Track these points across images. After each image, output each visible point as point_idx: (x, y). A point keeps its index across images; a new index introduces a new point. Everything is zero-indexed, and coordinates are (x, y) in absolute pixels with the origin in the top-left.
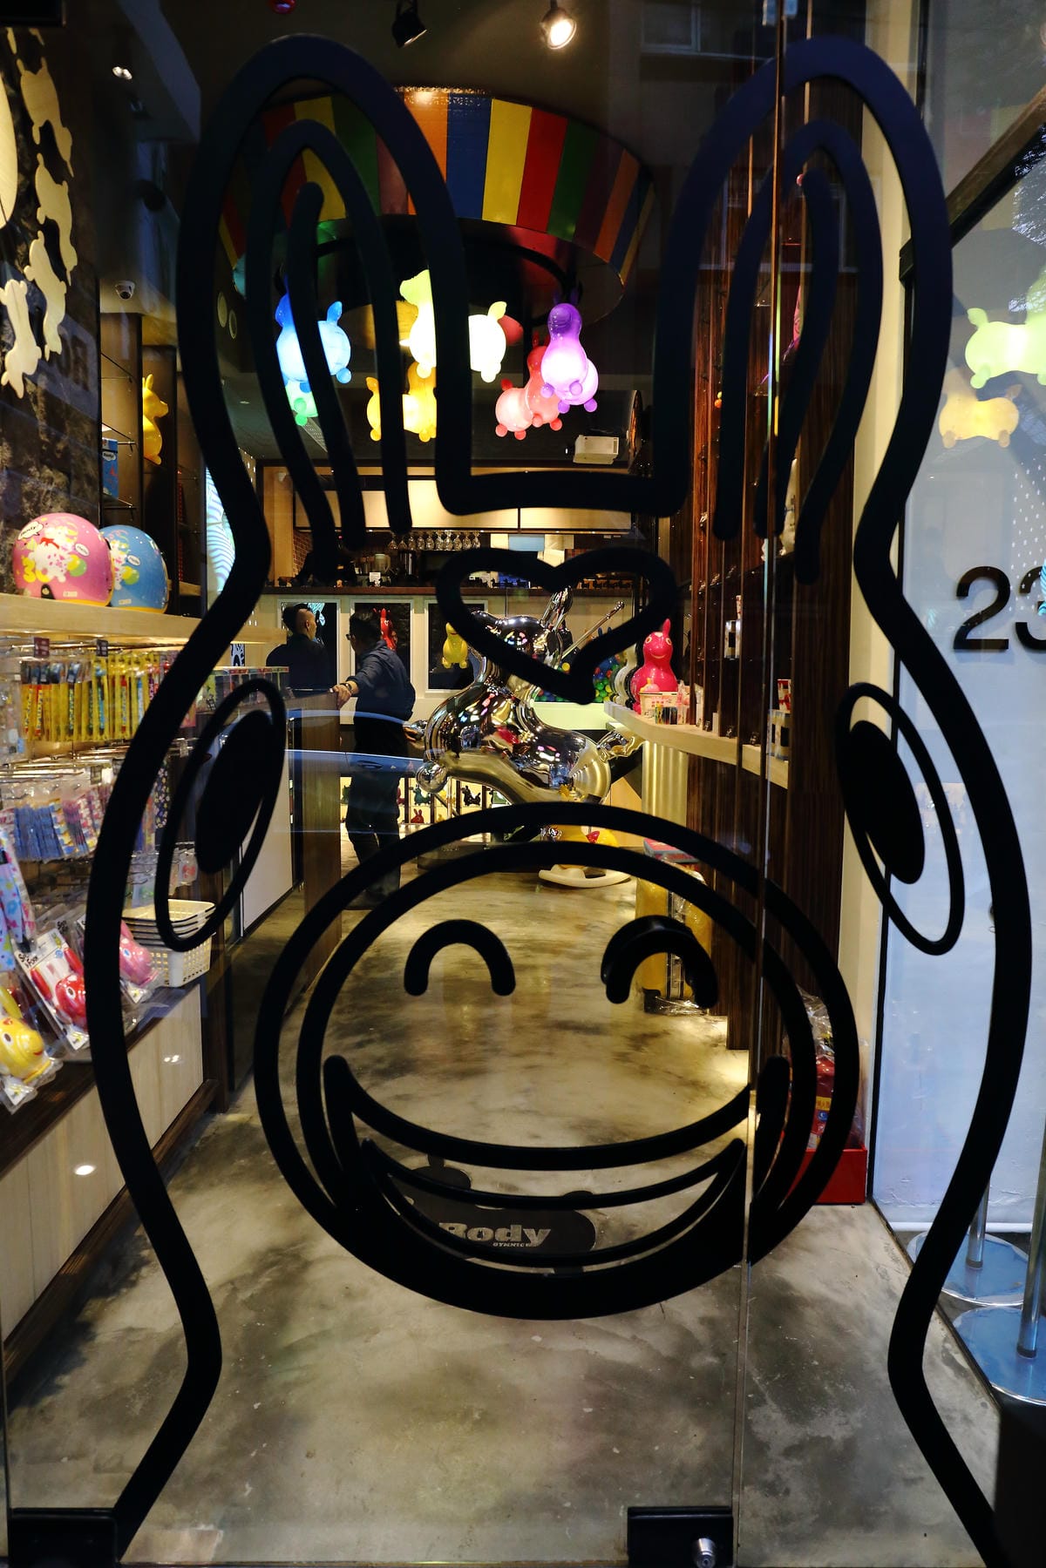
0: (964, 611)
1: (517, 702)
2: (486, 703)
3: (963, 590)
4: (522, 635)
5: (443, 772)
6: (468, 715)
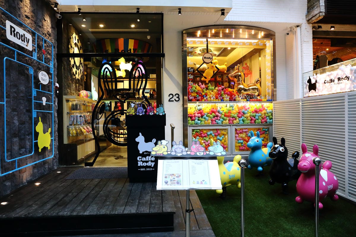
0: (169, 98)
3: (169, 96)
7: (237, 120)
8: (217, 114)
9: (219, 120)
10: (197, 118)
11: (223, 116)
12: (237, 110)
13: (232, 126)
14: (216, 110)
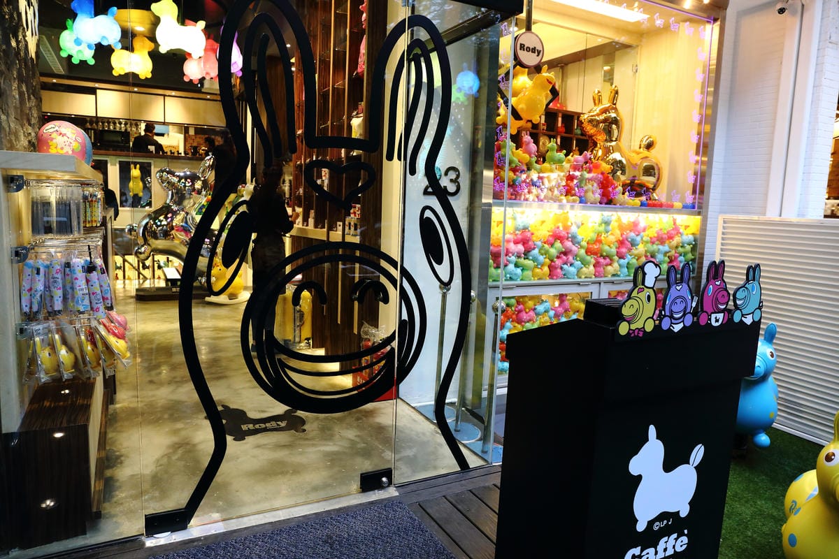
1: (187, 213)
2: (169, 215)
4: (189, 180)
5: (148, 251)
6: (161, 221)
7: (616, 265)
8: (569, 244)
9: (571, 265)
10: (513, 258)
11: (582, 252)
12: (618, 232)
13: (602, 284)
14: (568, 233)
